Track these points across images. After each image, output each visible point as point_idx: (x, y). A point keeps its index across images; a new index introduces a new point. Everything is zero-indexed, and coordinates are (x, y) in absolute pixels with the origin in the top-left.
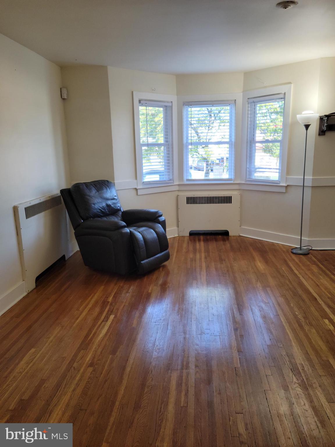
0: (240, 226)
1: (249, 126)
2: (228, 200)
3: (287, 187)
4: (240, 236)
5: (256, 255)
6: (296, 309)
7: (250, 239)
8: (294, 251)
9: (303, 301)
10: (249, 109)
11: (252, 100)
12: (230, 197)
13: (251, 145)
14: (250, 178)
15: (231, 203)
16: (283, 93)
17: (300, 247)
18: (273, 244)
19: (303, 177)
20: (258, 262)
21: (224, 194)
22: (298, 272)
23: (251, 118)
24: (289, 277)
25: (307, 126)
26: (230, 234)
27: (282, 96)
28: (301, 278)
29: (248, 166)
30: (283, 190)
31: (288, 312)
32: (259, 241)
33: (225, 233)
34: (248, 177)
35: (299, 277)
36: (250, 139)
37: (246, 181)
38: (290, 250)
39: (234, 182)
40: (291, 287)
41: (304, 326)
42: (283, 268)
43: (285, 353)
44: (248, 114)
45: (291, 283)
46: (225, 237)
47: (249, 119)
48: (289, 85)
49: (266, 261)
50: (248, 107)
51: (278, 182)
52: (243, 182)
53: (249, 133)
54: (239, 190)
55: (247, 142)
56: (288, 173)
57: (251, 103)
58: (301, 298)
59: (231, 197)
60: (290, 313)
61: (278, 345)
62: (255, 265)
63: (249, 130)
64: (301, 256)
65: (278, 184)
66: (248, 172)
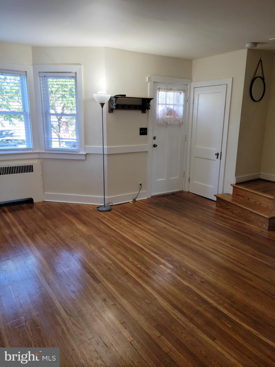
0: (43, 193)
1: (43, 99)
2: (29, 169)
3: (86, 155)
4: (44, 201)
5: (70, 218)
6: (136, 263)
7: (56, 203)
8: (100, 209)
9: (136, 253)
10: (41, 82)
11: (44, 74)
12: (30, 166)
13: (46, 117)
14: (48, 148)
15: (33, 172)
16: (74, 72)
17: (104, 205)
18: (78, 205)
19: (102, 147)
20: (77, 225)
21: (25, 163)
22: (114, 227)
23: (43, 91)
24: (111, 234)
25: (102, 105)
26: (35, 201)
27: (74, 75)
28: (121, 232)
29: (46, 137)
30: (83, 158)
31: (133, 267)
32: (65, 203)
33: (30, 201)
34: (46, 146)
35: (118, 232)
36: (45, 111)
37: (45, 150)
38: (96, 208)
39: (33, 151)
40: (119, 242)
41: (151, 276)
42: (102, 227)
43: (156, 308)
44: (41, 87)
45: (117, 240)
46: (31, 205)
47: (42, 92)
48: (79, 66)
49: (85, 223)
50: (40, 80)
51: (78, 151)
52: (43, 151)
53: (43, 106)
54: (39, 158)
55: (43, 114)
56: (86, 143)
57: (42, 77)
58: (133, 251)
59: (32, 165)
60: (135, 268)
61: (146, 301)
62: (77, 229)
63: (43, 102)
64: (107, 212)
65: (78, 152)
66: (46, 142)
